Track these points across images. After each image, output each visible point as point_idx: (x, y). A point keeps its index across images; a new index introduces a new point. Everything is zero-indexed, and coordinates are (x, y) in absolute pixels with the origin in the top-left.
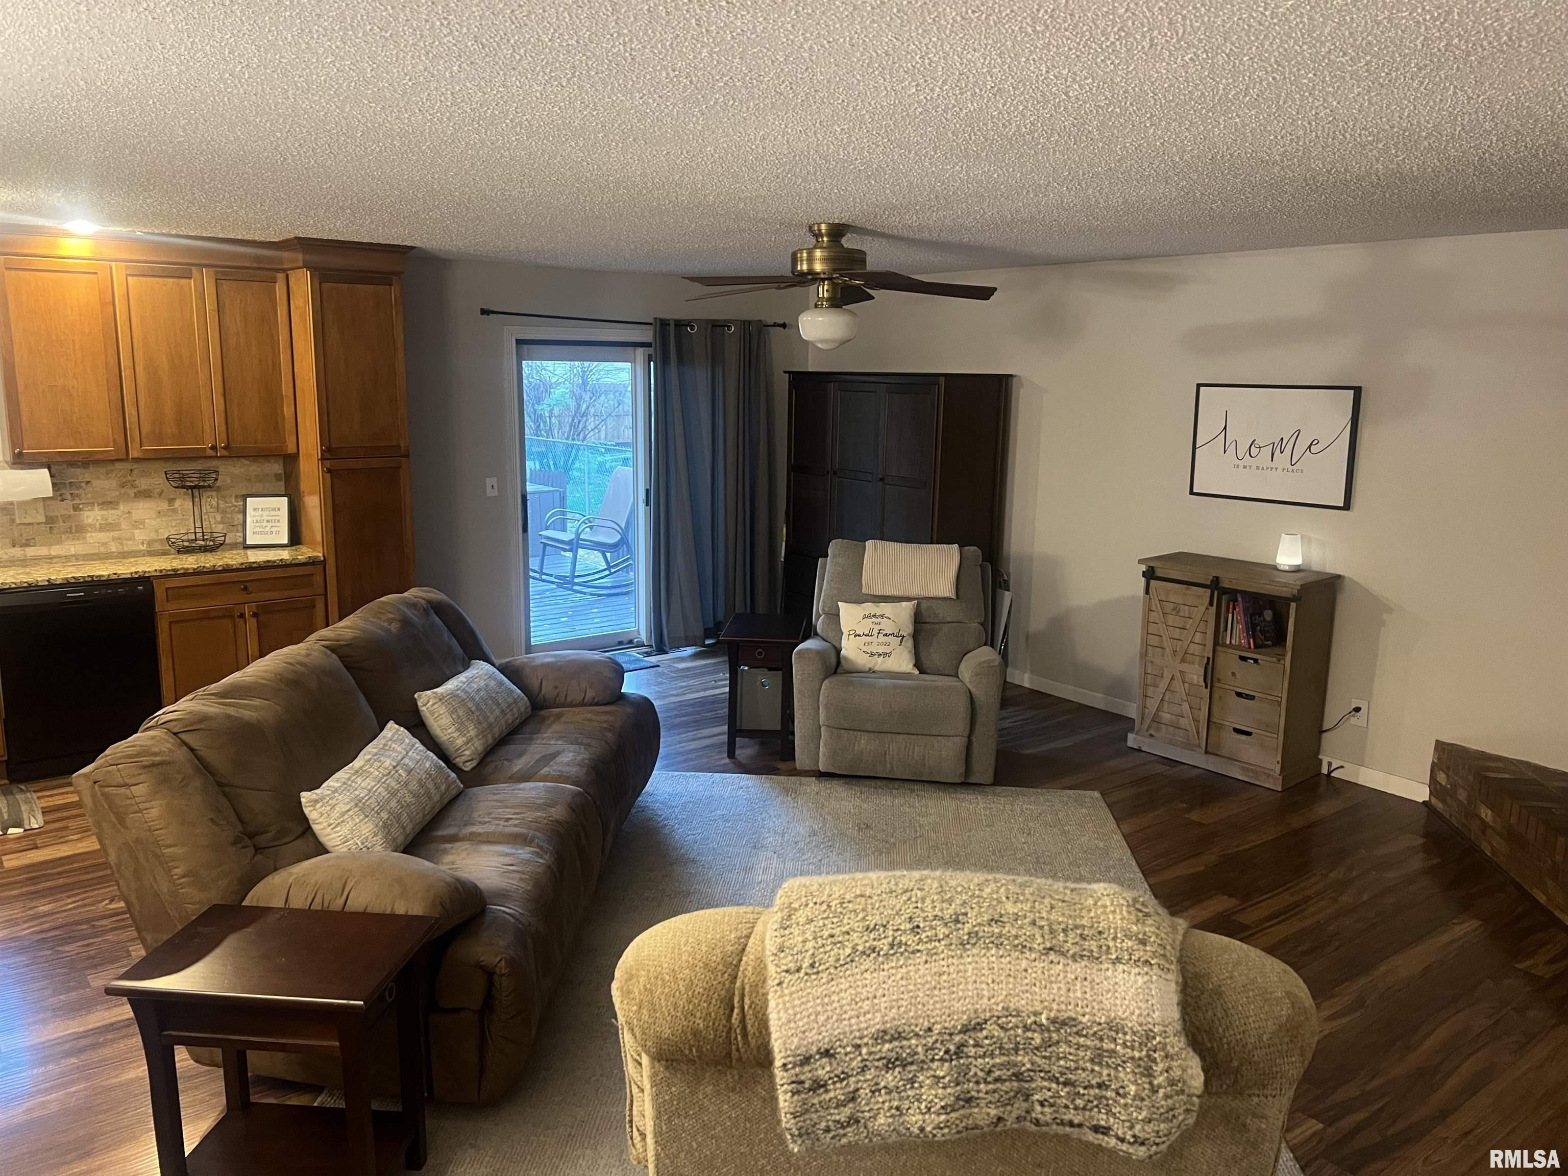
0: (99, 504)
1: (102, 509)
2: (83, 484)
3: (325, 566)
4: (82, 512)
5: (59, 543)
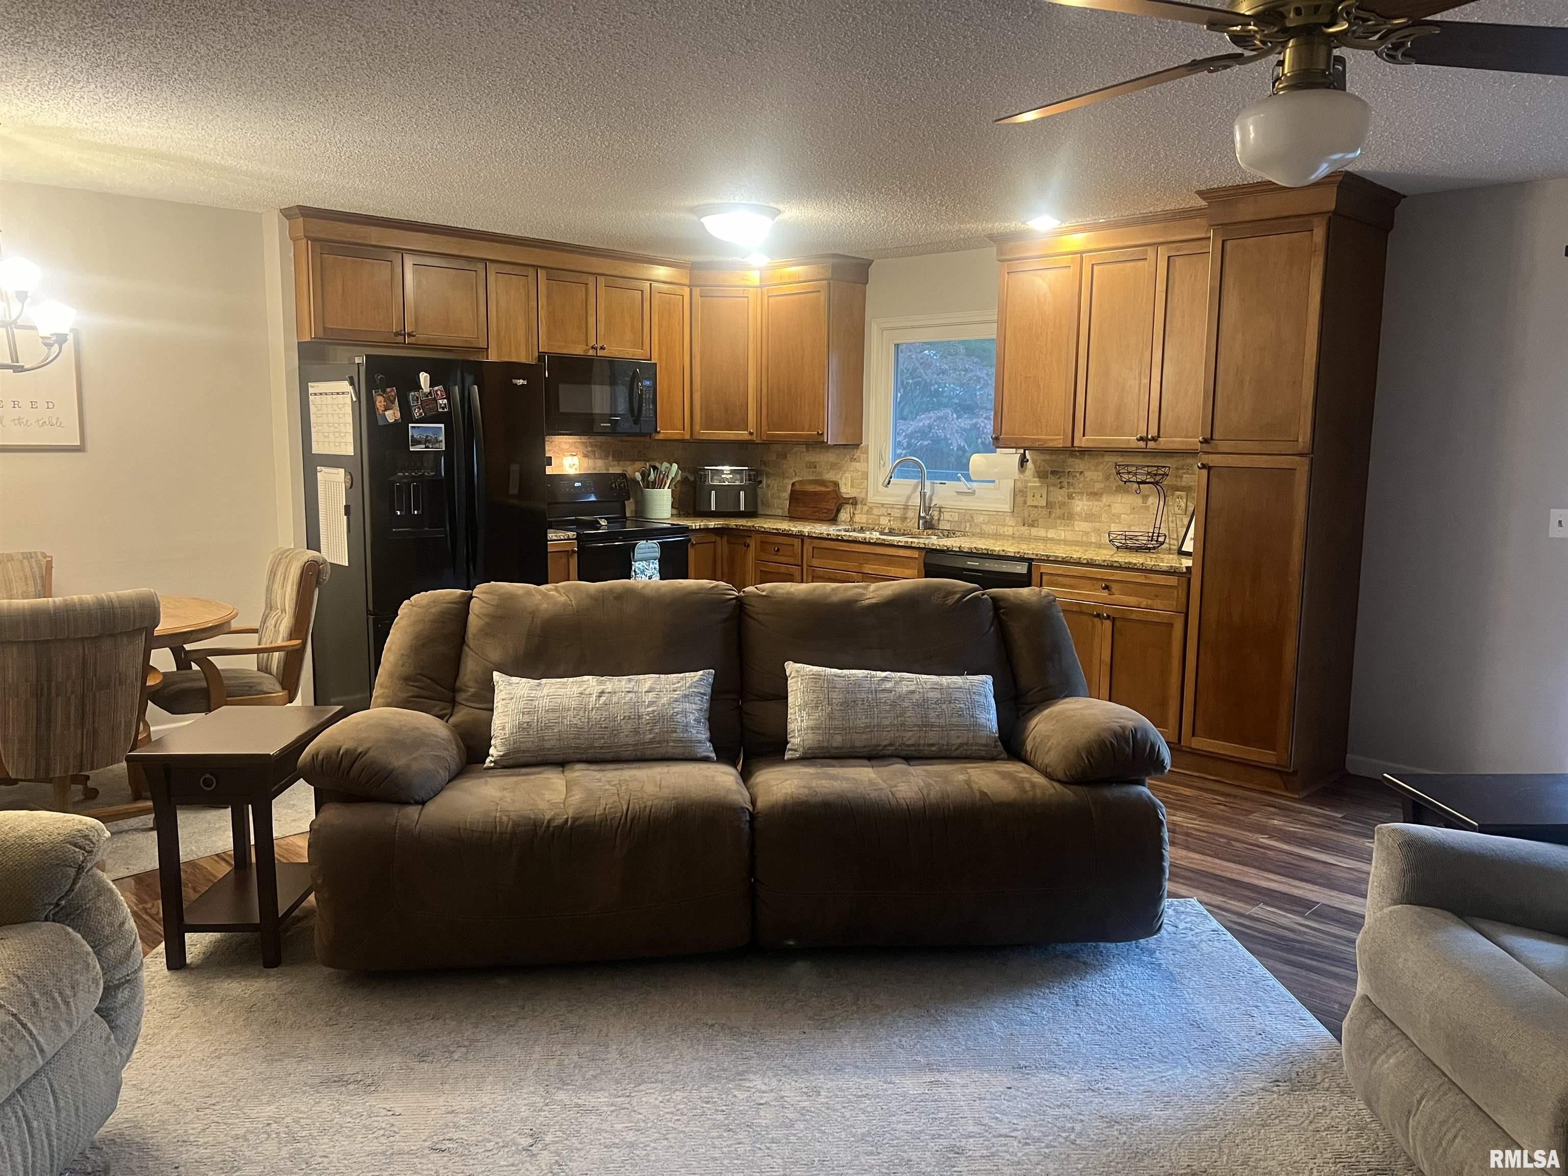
0: (1087, 495)
1: (1088, 500)
2: (1078, 474)
3: (1189, 579)
4: (1073, 501)
5: (1055, 527)
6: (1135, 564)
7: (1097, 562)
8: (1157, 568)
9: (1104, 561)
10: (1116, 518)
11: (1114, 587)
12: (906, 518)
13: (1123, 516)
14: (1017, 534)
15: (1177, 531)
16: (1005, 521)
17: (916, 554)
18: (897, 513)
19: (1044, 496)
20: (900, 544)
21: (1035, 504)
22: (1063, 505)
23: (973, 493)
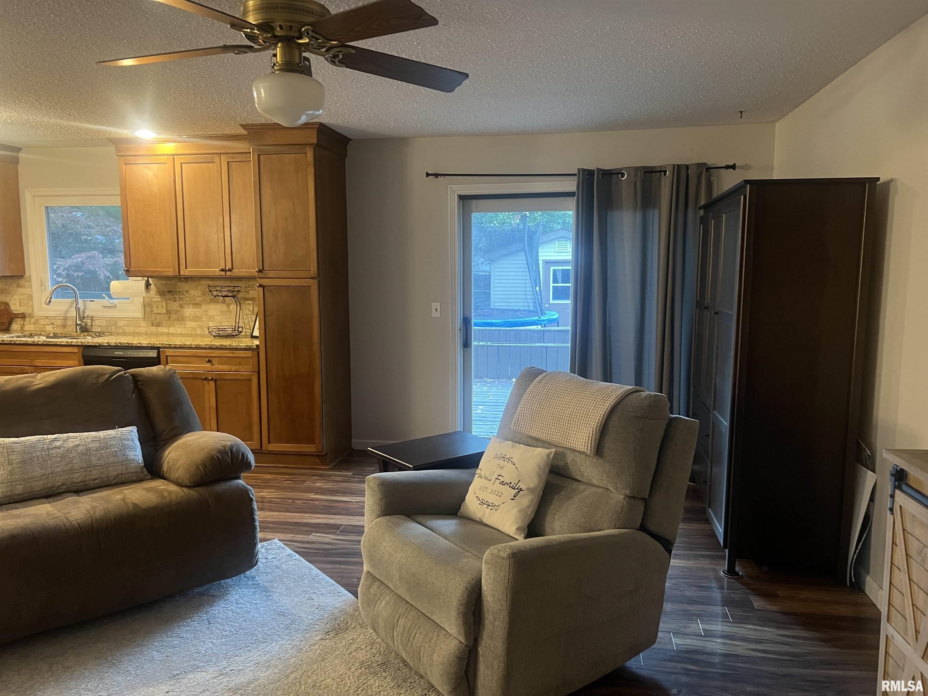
2: (185, 292)
3: (258, 352)
4: (184, 309)
5: (173, 326)
6: (225, 346)
7: (202, 346)
8: (239, 347)
9: (206, 345)
10: (211, 318)
11: (214, 361)
12: (66, 326)
13: (216, 317)
14: (149, 332)
15: (249, 324)
16: (139, 324)
17: (76, 350)
18: (59, 322)
19: (165, 307)
20: (62, 344)
21: (158, 312)
22: (177, 312)
23: (115, 307)
